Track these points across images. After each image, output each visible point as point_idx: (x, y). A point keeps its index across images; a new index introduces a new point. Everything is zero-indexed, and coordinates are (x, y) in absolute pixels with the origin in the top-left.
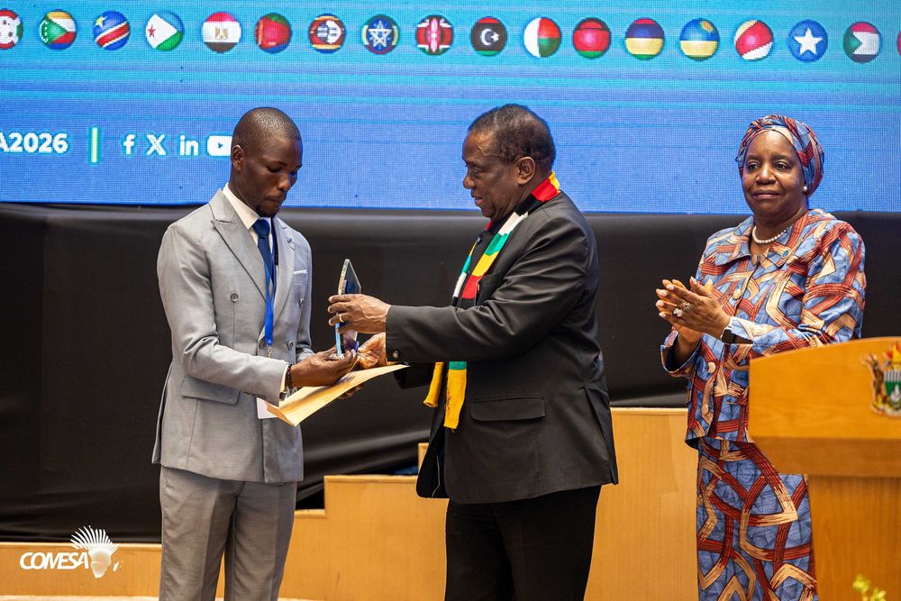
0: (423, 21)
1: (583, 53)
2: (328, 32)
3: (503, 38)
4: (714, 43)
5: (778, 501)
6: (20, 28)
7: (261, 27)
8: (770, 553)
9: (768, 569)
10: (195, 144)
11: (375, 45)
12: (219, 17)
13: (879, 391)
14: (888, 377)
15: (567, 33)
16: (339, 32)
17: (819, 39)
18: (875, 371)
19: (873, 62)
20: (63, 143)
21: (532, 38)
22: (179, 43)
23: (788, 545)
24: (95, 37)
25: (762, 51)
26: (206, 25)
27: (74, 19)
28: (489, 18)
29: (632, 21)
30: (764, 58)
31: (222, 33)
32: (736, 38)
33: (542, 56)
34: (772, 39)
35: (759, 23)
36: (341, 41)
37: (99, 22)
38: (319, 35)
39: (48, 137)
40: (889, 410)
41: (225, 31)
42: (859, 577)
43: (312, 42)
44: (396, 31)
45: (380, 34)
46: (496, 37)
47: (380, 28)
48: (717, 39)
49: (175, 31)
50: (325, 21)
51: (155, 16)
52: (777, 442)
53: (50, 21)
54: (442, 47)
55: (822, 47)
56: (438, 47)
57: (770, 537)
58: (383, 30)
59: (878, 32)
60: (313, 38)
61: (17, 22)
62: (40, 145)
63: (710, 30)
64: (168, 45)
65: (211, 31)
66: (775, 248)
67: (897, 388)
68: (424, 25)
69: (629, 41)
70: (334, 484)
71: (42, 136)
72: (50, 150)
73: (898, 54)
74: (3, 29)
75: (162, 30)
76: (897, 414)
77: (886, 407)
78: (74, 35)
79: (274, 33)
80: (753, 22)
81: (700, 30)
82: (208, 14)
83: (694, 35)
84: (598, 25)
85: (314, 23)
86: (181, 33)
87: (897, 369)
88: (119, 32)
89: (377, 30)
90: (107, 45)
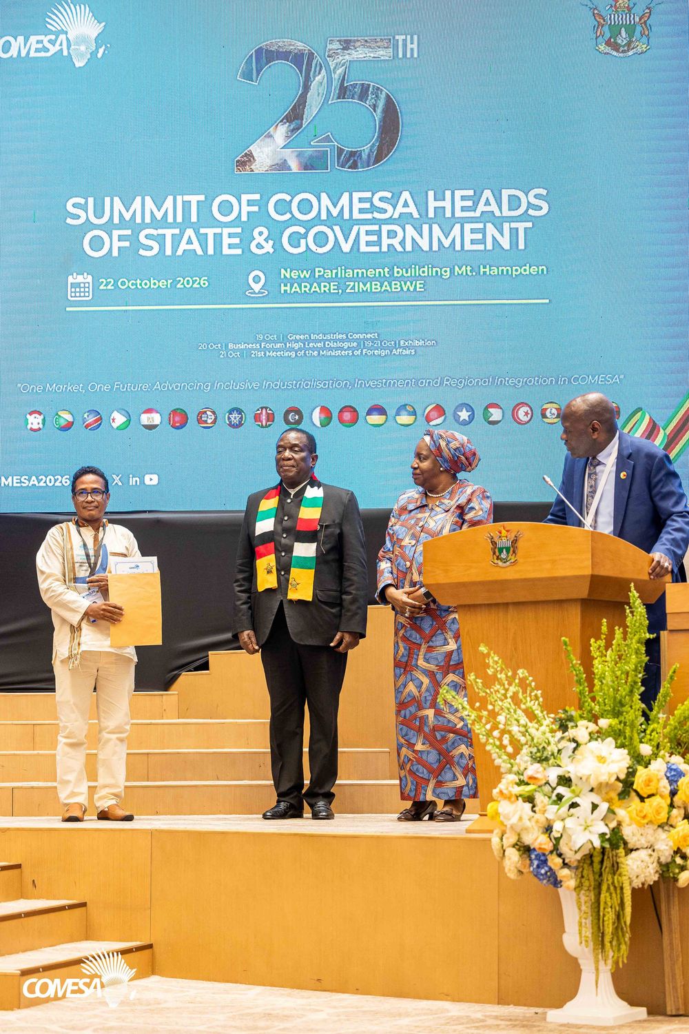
0: (258, 410)
1: (345, 424)
2: (207, 417)
3: (301, 417)
4: (414, 417)
5: (446, 639)
6: (44, 420)
7: (172, 416)
8: (440, 668)
9: (439, 677)
10: (138, 479)
11: (233, 423)
12: (149, 411)
13: (494, 553)
14: (499, 545)
15: (335, 415)
16: (213, 417)
17: (470, 413)
18: (492, 542)
20: (67, 480)
21: (317, 416)
22: (127, 426)
23: (451, 663)
24: (84, 424)
25: (439, 421)
26: (143, 415)
27: (72, 414)
28: (294, 407)
29: (369, 407)
30: (441, 424)
31: (151, 420)
32: (426, 412)
33: (322, 426)
34: (445, 414)
35: (438, 405)
36: (214, 422)
37: (86, 416)
38: (203, 419)
39: (60, 477)
40: (500, 563)
41: (152, 418)
43: (199, 423)
44: (244, 416)
45: (235, 418)
46: (297, 417)
47: (235, 415)
48: (415, 415)
49: (126, 419)
50: (205, 412)
51: (115, 412)
52: (439, 586)
53: (59, 416)
54: (268, 423)
55: (472, 418)
56: (266, 423)
57: (441, 658)
58: (237, 415)
59: (501, 408)
60: (200, 421)
61: (42, 417)
62: (55, 482)
63: (412, 410)
64: (122, 427)
65: (145, 419)
66: (443, 501)
67: (504, 550)
68: (259, 412)
69: (368, 417)
70: (214, 657)
71: (56, 478)
72: (60, 485)
73: (512, 419)
74: (35, 421)
75: (119, 419)
76: (504, 565)
77: (499, 562)
78: (73, 423)
79: (179, 419)
80: (434, 405)
81: (407, 411)
82: (144, 410)
83: (404, 412)
84: (353, 410)
85: (200, 413)
86: (129, 421)
87: (504, 540)
88: (96, 421)
89: (233, 416)
90: (90, 428)
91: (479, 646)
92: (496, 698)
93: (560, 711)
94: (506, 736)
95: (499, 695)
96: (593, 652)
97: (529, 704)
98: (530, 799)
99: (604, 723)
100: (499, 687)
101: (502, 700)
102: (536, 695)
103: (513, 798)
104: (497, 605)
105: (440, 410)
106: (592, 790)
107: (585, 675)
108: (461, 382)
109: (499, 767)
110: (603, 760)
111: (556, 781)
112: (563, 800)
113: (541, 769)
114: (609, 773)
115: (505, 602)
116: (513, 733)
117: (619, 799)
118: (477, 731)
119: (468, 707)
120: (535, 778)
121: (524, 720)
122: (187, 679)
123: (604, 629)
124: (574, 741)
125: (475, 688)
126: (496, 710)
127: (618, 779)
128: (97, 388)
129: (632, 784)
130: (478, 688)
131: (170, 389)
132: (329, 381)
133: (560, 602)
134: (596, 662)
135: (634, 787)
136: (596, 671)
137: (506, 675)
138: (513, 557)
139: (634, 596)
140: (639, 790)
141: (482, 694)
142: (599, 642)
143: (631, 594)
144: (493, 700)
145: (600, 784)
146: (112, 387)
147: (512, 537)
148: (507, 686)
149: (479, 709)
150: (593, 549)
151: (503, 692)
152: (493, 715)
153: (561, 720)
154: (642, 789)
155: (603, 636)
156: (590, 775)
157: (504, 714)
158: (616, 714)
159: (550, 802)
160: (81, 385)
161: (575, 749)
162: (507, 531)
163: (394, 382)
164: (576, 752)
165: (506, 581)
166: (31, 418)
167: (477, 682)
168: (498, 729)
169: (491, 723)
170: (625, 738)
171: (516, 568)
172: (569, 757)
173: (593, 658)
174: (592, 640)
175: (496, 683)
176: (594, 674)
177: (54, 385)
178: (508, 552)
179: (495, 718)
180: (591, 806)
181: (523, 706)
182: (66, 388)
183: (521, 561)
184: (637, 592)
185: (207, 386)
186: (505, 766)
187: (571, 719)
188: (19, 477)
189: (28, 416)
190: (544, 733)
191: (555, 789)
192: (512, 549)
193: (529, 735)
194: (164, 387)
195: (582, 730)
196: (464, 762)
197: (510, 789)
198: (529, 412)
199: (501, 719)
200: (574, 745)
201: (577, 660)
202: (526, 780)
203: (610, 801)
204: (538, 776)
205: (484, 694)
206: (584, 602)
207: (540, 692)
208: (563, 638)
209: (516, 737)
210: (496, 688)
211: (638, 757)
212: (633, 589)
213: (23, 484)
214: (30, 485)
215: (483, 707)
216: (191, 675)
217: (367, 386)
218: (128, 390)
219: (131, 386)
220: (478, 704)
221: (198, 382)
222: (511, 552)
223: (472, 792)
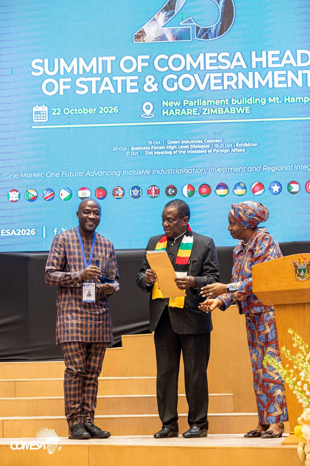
0: (150, 187)
1: (203, 195)
2: (119, 192)
3: (176, 191)
4: (245, 190)
5: (264, 327)
6: (19, 195)
7: (97, 191)
8: (265, 344)
9: (265, 349)
11: (134, 195)
12: (83, 189)
13: (296, 273)
14: (299, 268)
15: (197, 188)
16: (122, 192)
17: (279, 187)
18: (294, 266)
19: (297, 194)
20: (34, 232)
21: (185, 191)
22: (70, 198)
24: (44, 197)
25: (261, 192)
26: (79, 191)
27: (36, 191)
28: (172, 185)
29: (218, 184)
30: (262, 194)
31: (84, 194)
32: (252, 188)
33: (189, 197)
34: (264, 188)
35: (259, 182)
36: (123, 195)
37: (45, 192)
38: (116, 193)
39: (29, 230)
40: (300, 279)
41: (85, 193)
43: (114, 196)
44: (141, 191)
45: (135, 192)
46: (173, 191)
47: (136, 190)
49: (69, 194)
50: (117, 189)
51: (63, 190)
52: (262, 293)
53: (29, 193)
54: (156, 195)
55: (280, 190)
56: (155, 195)
57: (264, 338)
58: (137, 191)
59: (298, 184)
60: (114, 194)
61: (18, 193)
62: (27, 233)
63: (244, 186)
64: (67, 199)
65: (81, 194)
67: (302, 271)
68: (150, 188)
69: (217, 191)
70: (125, 338)
71: (27, 230)
72: (30, 234)
73: (305, 191)
74: (14, 196)
75: (65, 194)
76: (303, 280)
77: (299, 278)
78: (37, 197)
79: (101, 193)
80: (257, 183)
81: (240, 186)
82: (80, 188)
83: (239, 188)
84: (208, 186)
85: (114, 189)
86: (71, 195)
87: (302, 264)
88: (51, 195)
89: (135, 191)
90: (47, 199)
91: (288, 330)
92: (299, 361)
94: (306, 385)
95: (301, 360)
100: (300, 354)
101: (303, 363)
104: (299, 304)
105: (261, 185)
108: (273, 168)
109: (301, 404)
115: (303, 302)
118: (287, 382)
119: (282, 367)
122: (109, 352)
125: (286, 355)
126: (299, 369)
128: (52, 175)
130: (287, 356)
131: (96, 175)
132: (192, 169)
137: (305, 347)
138: (308, 275)
141: (290, 359)
144: (297, 363)
146: (61, 174)
147: (307, 262)
148: (305, 354)
149: (289, 368)
151: (303, 358)
152: (297, 372)
157: (304, 371)
160: (42, 174)
162: (304, 259)
163: (233, 169)
165: (304, 289)
166: (11, 194)
167: (287, 352)
168: (300, 380)
169: (296, 377)
175: (299, 352)
177: (26, 173)
178: (304, 272)
179: (298, 374)
182: (33, 175)
185: (118, 173)
186: (305, 403)
188: (4, 230)
189: (10, 193)
192: (307, 270)
194: (92, 174)
196: (280, 400)
199: (302, 374)
205: (291, 359)
210: (298, 356)
213: (7, 235)
214: (11, 235)
215: (291, 367)
216: (111, 350)
217: (216, 171)
218: (70, 176)
219: (72, 174)
220: (287, 366)
221: (113, 171)
222: (307, 272)
223: (285, 418)
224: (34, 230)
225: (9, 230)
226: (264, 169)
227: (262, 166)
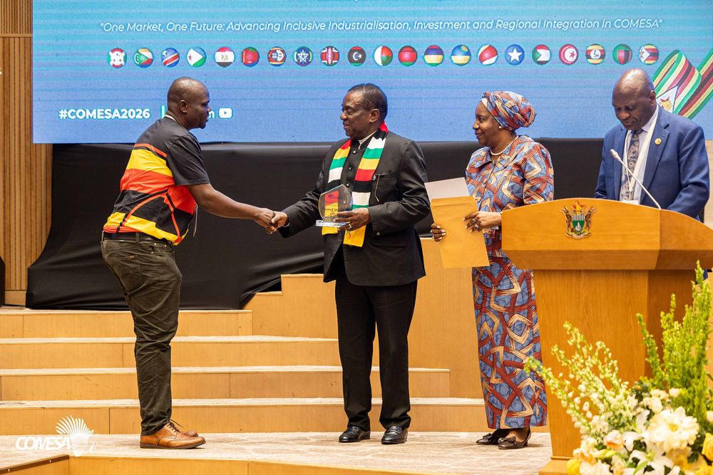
0: (324, 49)
1: (404, 63)
2: (277, 55)
3: (364, 56)
4: (468, 57)
5: (511, 283)
6: (125, 57)
7: (244, 54)
8: (508, 309)
9: (506, 317)
11: (301, 62)
12: (222, 49)
13: (569, 226)
14: (574, 218)
15: (395, 53)
16: (283, 56)
17: (521, 53)
18: (567, 216)
19: (547, 64)
20: (148, 113)
21: (378, 56)
22: (203, 63)
23: (516, 305)
24: (162, 60)
25: (492, 60)
26: (217, 53)
27: (150, 51)
28: (357, 47)
29: (428, 46)
30: (493, 63)
32: (479, 54)
33: (384, 65)
34: (497, 54)
35: (490, 46)
36: (284, 60)
37: (164, 53)
38: (273, 57)
39: (140, 111)
40: (575, 235)
41: (226, 56)
42: (566, 322)
43: (270, 61)
44: (311, 54)
45: (303, 56)
46: (360, 56)
47: (303, 53)
48: (470, 55)
49: (202, 57)
50: (276, 51)
51: (192, 50)
52: (517, 253)
53: (140, 53)
54: (334, 62)
55: (522, 58)
56: (332, 62)
57: (507, 300)
58: (304, 54)
59: (548, 49)
60: (270, 59)
61: (123, 54)
62: (136, 115)
63: (466, 50)
64: (198, 64)
65: (220, 57)
67: (579, 224)
68: (325, 51)
69: (426, 57)
70: (286, 279)
71: (137, 110)
72: (141, 117)
73: (559, 60)
74: (117, 58)
75: (195, 57)
76: (579, 237)
77: (573, 234)
78: (152, 60)
79: (251, 57)
80: (487, 46)
81: (461, 51)
82: (218, 49)
83: (459, 53)
84: (411, 49)
85: (270, 51)
86: (205, 58)
87: (578, 214)
88: (175, 58)
89: (301, 54)
90: (168, 64)
91: (564, 323)
92: (577, 368)
93: (636, 382)
94: (587, 403)
95: (579, 365)
96: (662, 324)
97: (607, 375)
98: (608, 461)
99: (675, 392)
100: (578, 356)
101: (581, 369)
102: (613, 365)
103: (594, 461)
104: (570, 271)
105: (493, 51)
106: (664, 454)
107: (657, 348)
108: (512, 25)
109: (579, 429)
110: (675, 428)
111: (632, 446)
112: (639, 464)
113: (619, 436)
114: (681, 441)
115: (578, 269)
116: (592, 399)
117: (689, 462)
118: (559, 397)
119: (552, 376)
120: (614, 444)
121: (601, 387)
122: (260, 298)
123: (673, 303)
124: (647, 408)
125: (558, 358)
126: (577, 379)
127: (688, 445)
128: (175, 27)
129: (700, 449)
130: (560, 358)
131: (243, 29)
132: (390, 22)
133: (629, 272)
134: (665, 333)
135: (703, 453)
136: (665, 342)
137: (588, 349)
138: (587, 230)
139: (700, 273)
140: (707, 455)
141: (564, 364)
142: (668, 315)
143: (697, 271)
144: (574, 370)
145: (672, 450)
146: (189, 27)
147: (586, 211)
148: (586, 357)
149: (562, 379)
150: (661, 226)
151: (582, 361)
152: (575, 383)
153: (637, 391)
154: (709, 454)
155: (672, 310)
156: (663, 442)
157: (584, 383)
158: (686, 384)
159: (627, 464)
160: (160, 25)
161: (649, 418)
162: (582, 206)
163: (450, 25)
164: (651, 420)
165: (581, 252)
166: (113, 55)
167: (559, 353)
168: (579, 396)
169: (573, 392)
170: (694, 406)
171: (589, 240)
172: (645, 424)
173: (663, 330)
174: (662, 313)
175: (576, 352)
176: (663, 343)
177: (135, 24)
178: (582, 225)
179: (577, 388)
180: (663, 469)
181: (602, 376)
182: (146, 27)
183: (594, 234)
184: (703, 269)
185: (277, 27)
186: (584, 429)
187: (646, 390)
188: (103, 110)
189: (111, 53)
190: (621, 401)
191: (631, 452)
192: (585, 223)
193: (607, 401)
194: (237, 27)
195: (655, 399)
196: (531, 393)
197: (591, 452)
198: (575, 53)
199: (582, 387)
200: (648, 412)
201: (650, 334)
202: (605, 444)
203: (679, 464)
204: (616, 442)
205: (566, 364)
206: (652, 274)
207: (616, 362)
208: (638, 315)
209: (594, 403)
210: (576, 358)
211: (704, 423)
212: (699, 266)
213: (106, 117)
214: (113, 117)
215: (566, 377)
216: (265, 295)
217: (425, 27)
218: (204, 29)
219: (206, 26)
220: (561, 375)
221: (269, 23)
222: (585, 225)
223: (539, 421)
224: (148, 110)
225: (110, 110)
226: (497, 25)
227: (495, 22)
